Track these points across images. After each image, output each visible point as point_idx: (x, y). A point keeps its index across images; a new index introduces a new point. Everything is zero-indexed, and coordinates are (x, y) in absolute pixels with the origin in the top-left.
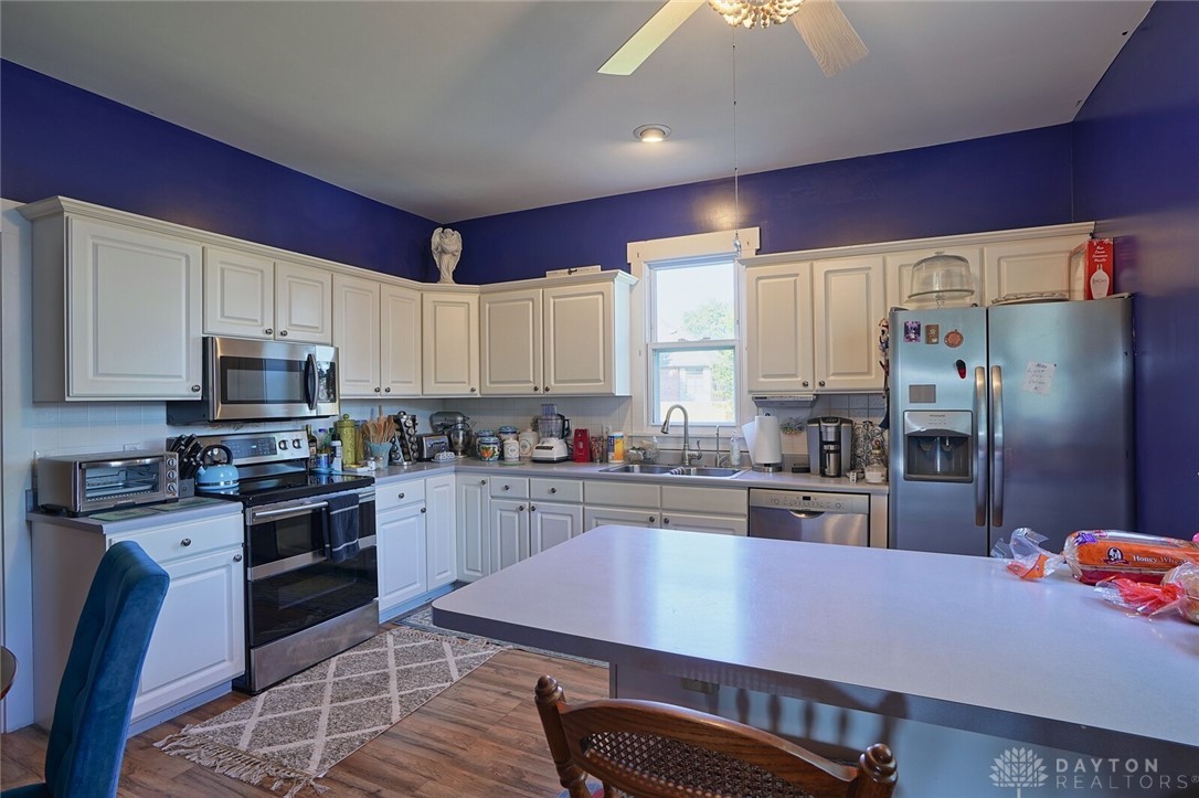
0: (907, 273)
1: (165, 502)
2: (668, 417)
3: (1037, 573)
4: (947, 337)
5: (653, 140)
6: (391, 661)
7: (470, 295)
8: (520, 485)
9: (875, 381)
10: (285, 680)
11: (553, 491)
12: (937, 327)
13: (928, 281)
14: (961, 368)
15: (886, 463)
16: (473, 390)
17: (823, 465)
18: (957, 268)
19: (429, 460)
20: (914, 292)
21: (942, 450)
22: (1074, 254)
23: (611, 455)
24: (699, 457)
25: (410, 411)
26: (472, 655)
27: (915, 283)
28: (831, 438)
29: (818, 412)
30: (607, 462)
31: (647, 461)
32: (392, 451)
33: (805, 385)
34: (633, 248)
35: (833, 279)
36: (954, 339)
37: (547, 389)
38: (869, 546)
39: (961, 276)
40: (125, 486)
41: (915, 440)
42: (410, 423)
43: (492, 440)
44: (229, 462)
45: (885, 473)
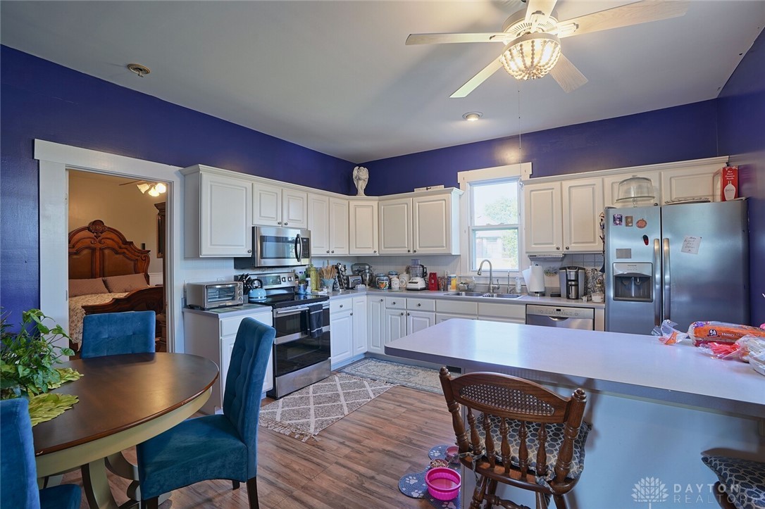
0: (616, 186)
1: (237, 305)
2: (481, 266)
3: (672, 341)
4: (638, 222)
5: (473, 120)
6: (339, 388)
7: (374, 201)
8: (401, 302)
9: (598, 246)
10: (290, 394)
11: (419, 305)
12: (632, 217)
13: (628, 191)
14: (646, 239)
15: (603, 291)
16: (375, 252)
17: (568, 293)
18: (645, 184)
19: (352, 288)
20: (620, 198)
21: (635, 284)
22: (716, 174)
23: (449, 287)
24: (498, 288)
25: (343, 263)
26: (379, 387)
27: (620, 193)
28: (573, 278)
29: (565, 264)
30: (447, 290)
31: (469, 290)
32: (335, 283)
33: (558, 249)
34: (461, 175)
35: (573, 190)
36: (642, 224)
37: (415, 251)
38: (594, 330)
39: (648, 188)
40: (219, 298)
41: (620, 279)
42: (343, 269)
43: (385, 278)
44: (261, 287)
45: (603, 297)
